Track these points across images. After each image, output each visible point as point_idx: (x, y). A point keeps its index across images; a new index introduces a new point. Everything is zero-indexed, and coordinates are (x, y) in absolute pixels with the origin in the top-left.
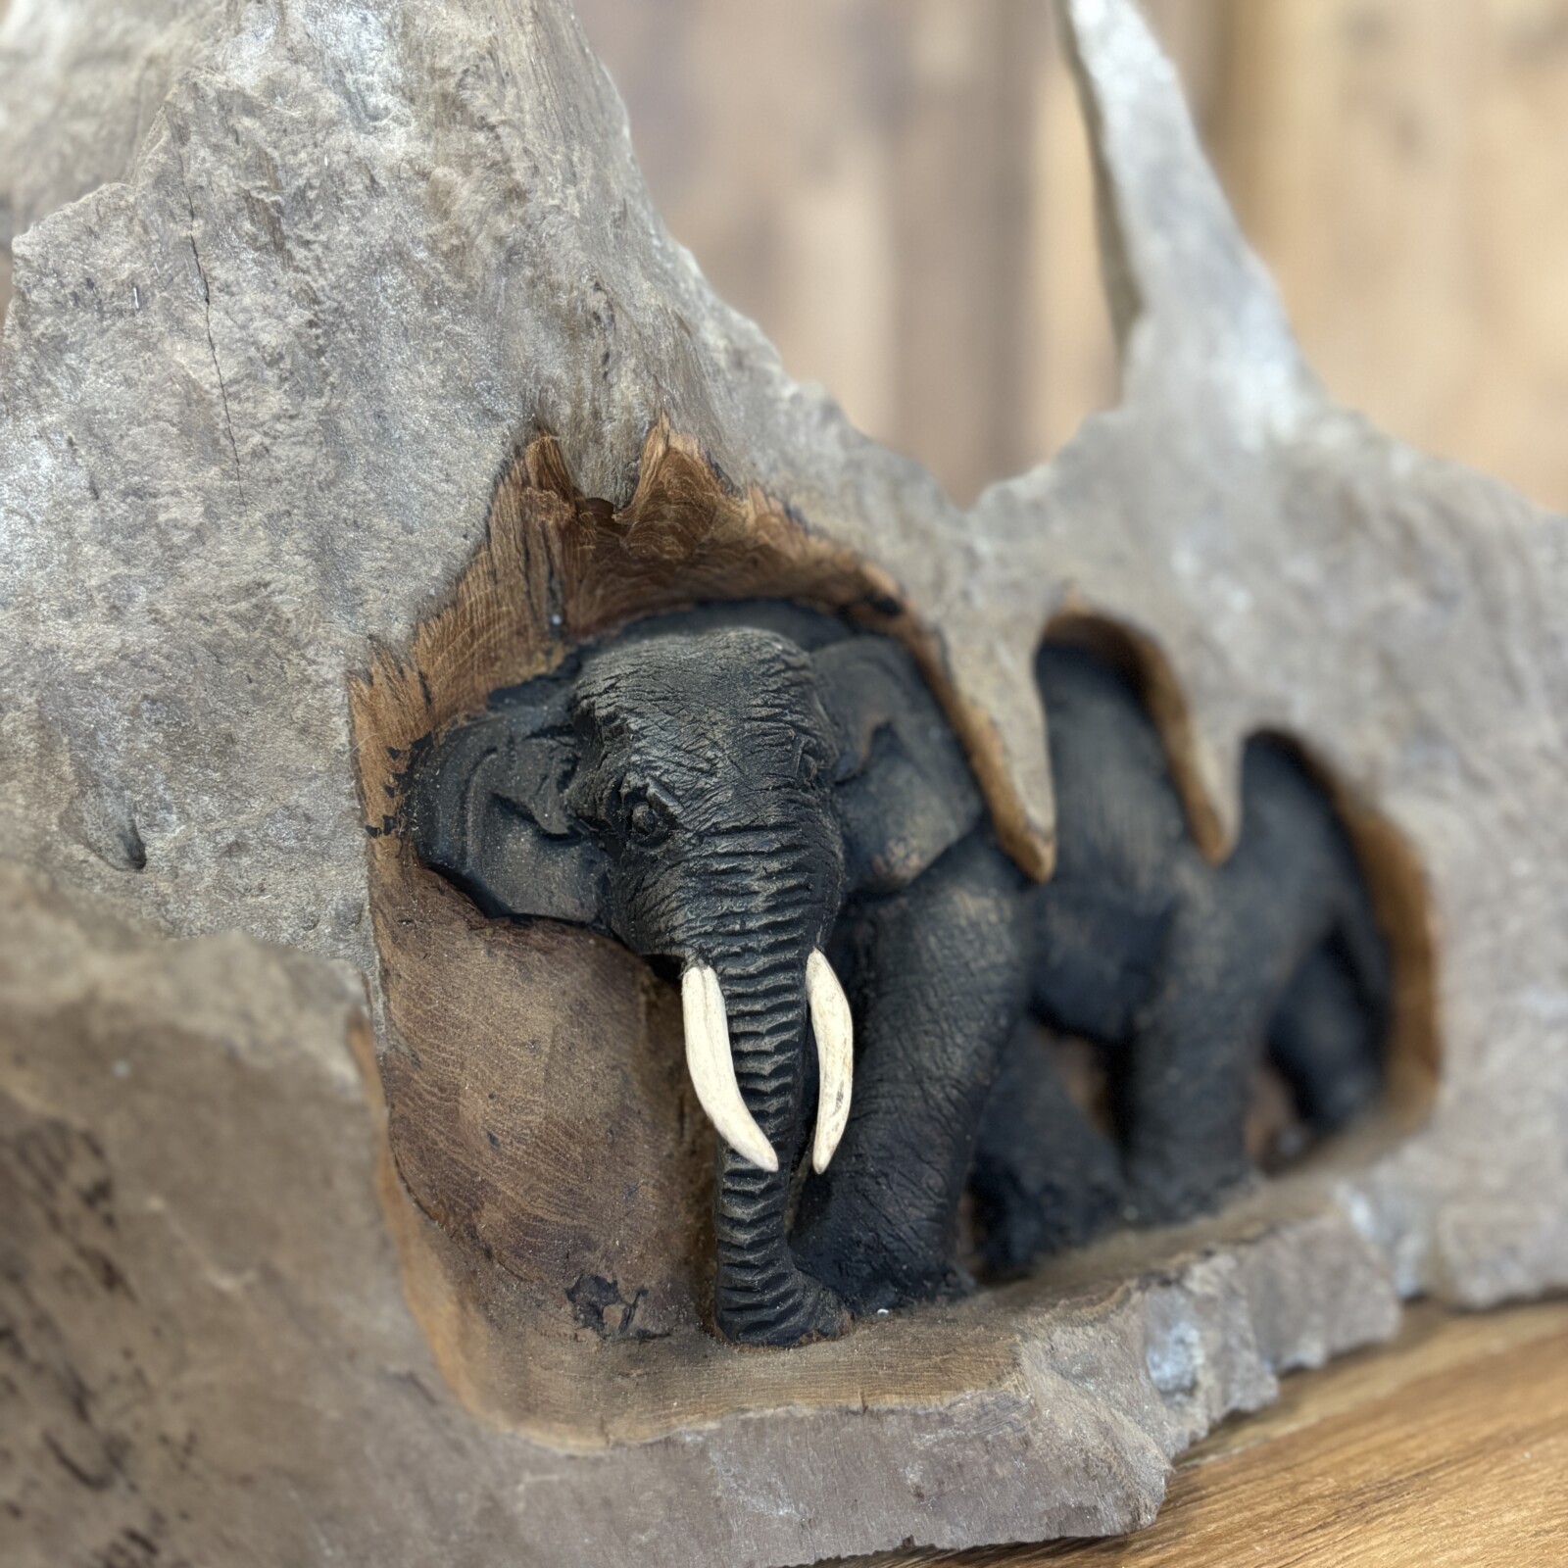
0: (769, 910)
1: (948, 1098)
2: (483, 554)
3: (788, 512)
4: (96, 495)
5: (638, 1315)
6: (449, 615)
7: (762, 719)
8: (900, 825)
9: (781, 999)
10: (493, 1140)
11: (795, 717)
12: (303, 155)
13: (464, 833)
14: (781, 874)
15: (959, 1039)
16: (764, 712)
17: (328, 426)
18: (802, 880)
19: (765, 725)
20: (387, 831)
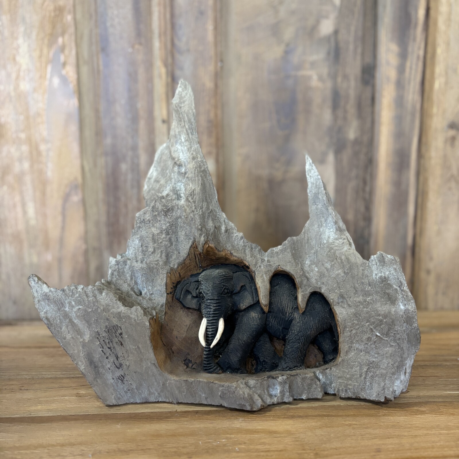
0: (213, 311)
1: (242, 343)
2: (188, 257)
3: (231, 253)
4: (142, 246)
5: (194, 366)
6: (184, 265)
7: (218, 284)
8: (243, 301)
9: (214, 324)
10: (177, 337)
11: (224, 284)
12: (170, 204)
13: (181, 295)
14: (216, 306)
15: (246, 335)
16: (218, 283)
17: (170, 239)
18: (220, 308)
19: (218, 285)
20: (170, 294)
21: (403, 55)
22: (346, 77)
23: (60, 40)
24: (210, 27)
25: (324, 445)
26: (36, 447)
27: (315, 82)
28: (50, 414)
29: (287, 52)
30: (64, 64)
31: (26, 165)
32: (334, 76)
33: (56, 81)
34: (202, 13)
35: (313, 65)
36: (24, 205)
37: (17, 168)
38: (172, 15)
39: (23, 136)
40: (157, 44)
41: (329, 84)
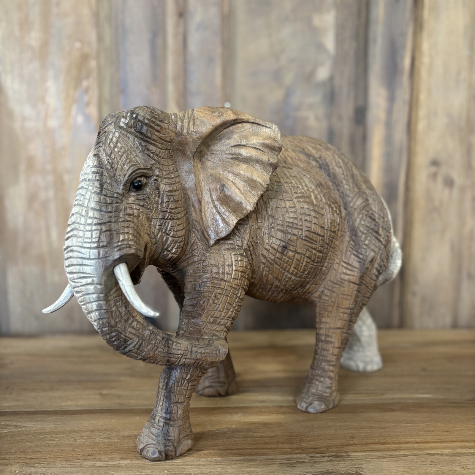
21: (391, 99)
22: (340, 118)
23: (85, 83)
24: (218, 72)
25: (308, 434)
26: (70, 432)
27: (312, 122)
28: (79, 409)
29: (288, 95)
30: (88, 104)
31: (51, 194)
32: (329, 117)
33: (80, 119)
34: (211, 60)
35: (311, 107)
36: (48, 229)
37: (42, 196)
38: (185, 62)
39: (49, 167)
40: (171, 88)
41: (324, 125)
